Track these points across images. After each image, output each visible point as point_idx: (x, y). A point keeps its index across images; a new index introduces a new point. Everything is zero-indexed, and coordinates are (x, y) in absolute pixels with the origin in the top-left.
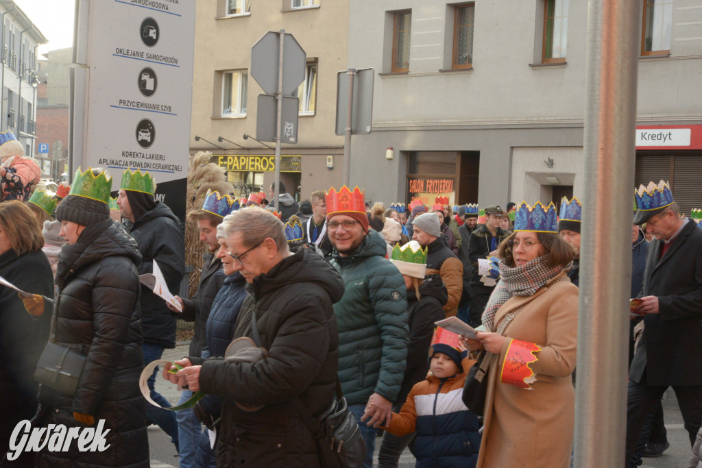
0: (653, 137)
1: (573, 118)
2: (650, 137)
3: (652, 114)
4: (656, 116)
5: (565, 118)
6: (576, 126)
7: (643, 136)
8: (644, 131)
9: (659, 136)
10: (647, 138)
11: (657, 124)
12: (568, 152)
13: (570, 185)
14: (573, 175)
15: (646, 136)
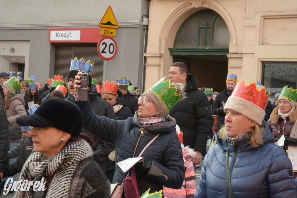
0: (62, 35)
1: (23, 24)
2: (61, 35)
3: (62, 22)
4: (64, 23)
5: (19, 24)
6: (25, 28)
7: (57, 35)
8: (58, 32)
9: (65, 35)
10: (59, 36)
11: (64, 28)
12: (21, 44)
13: (23, 63)
14: (24, 57)
15: (59, 35)
